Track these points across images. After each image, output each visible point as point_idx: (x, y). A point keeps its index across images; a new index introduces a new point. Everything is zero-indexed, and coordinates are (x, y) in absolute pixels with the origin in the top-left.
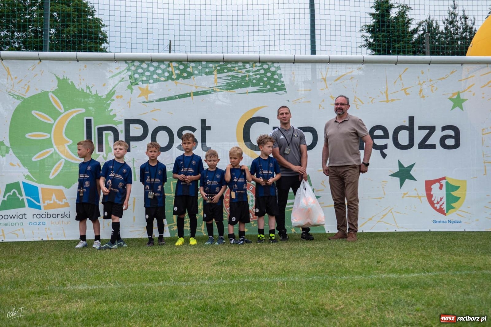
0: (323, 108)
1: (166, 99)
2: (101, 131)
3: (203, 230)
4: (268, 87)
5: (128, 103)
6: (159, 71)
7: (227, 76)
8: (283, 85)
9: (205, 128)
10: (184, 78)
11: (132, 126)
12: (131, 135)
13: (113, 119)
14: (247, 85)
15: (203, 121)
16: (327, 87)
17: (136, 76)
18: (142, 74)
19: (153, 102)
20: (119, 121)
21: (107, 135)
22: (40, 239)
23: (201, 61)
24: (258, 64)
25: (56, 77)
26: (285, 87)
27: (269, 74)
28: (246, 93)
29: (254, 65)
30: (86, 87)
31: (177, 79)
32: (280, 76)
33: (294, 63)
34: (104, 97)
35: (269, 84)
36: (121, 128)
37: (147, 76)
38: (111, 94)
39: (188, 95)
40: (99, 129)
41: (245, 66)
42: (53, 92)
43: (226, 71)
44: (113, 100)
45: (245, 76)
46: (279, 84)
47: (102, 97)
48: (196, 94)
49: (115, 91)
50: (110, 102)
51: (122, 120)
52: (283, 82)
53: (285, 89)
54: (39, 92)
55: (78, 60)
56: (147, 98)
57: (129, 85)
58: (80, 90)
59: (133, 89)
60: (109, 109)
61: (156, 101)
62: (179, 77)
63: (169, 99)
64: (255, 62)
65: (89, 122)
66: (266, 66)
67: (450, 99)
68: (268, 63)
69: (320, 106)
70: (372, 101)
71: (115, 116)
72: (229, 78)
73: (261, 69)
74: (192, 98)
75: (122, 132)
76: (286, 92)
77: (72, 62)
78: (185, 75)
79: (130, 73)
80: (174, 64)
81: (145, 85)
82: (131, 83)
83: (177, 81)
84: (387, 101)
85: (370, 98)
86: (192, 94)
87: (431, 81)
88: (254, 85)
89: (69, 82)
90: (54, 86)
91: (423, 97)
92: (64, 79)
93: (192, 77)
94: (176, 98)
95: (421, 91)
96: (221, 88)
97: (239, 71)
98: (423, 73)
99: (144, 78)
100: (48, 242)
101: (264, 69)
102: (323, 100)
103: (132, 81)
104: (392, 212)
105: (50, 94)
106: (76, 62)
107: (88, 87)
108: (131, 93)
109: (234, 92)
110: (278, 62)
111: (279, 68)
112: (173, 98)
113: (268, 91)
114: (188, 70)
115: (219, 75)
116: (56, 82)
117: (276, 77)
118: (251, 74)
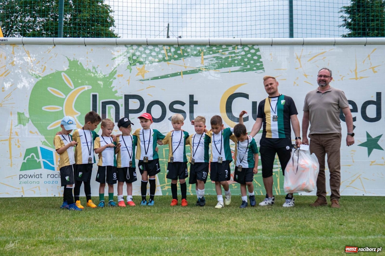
0: (297, 85)
1: (159, 77)
2: (104, 104)
3: (190, 190)
4: (249, 66)
5: (127, 81)
6: (154, 54)
7: (212, 57)
8: (262, 65)
9: (193, 102)
10: (175, 59)
11: (131, 101)
12: (130, 108)
13: (115, 95)
14: (230, 65)
15: (191, 97)
16: (301, 67)
17: (135, 58)
18: (139, 56)
19: (148, 80)
20: (120, 96)
21: (110, 108)
22: (53, 196)
23: (190, 45)
24: (239, 47)
25: (68, 59)
26: (264, 66)
27: (249, 56)
28: (229, 72)
29: (236, 47)
30: (92, 68)
31: (170, 60)
32: (260, 57)
33: (272, 45)
34: (108, 76)
35: (249, 64)
36: (121, 102)
37: (144, 58)
38: (113, 74)
39: (179, 74)
40: (103, 103)
41: (228, 48)
42: (65, 72)
43: (211, 53)
44: (115, 78)
45: (228, 57)
46: (258, 64)
47: (106, 76)
48: (185, 73)
49: (116, 71)
50: (112, 81)
51: (121, 96)
52: (262, 62)
53: (263, 68)
54: (54, 71)
55: (85, 44)
56: (143, 77)
57: (129, 66)
58: (87, 70)
59: (132, 69)
60: (112, 86)
61: (151, 79)
62: (171, 58)
63: (162, 77)
64: (237, 45)
65: (95, 97)
66: (246, 49)
68: (248, 46)
69: (295, 83)
70: (342, 79)
71: (116, 92)
72: (214, 59)
73: (242, 51)
74: (182, 77)
75: (122, 106)
76: (264, 71)
77: (81, 46)
78: (176, 56)
79: (129, 55)
80: (167, 47)
81: (142, 66)
82: (130, 64)
83: (169, 62)
84: (356, 79)
85: (340, 76)
86: (182, 73)
89: (79, 63)
90: (66, 66)
92: (74, 60)
93: (182, 58)
94: (168, 77)
96: (207, 67)
97: (223, 53)
99: (141, 60)
100: (59, 198)
101: (245, 51)
102: (298, 78)
103: (130, 62)
104: (360, 178)
105: (62, 74)
106: (84, 46)
107: (94, 68)
108: (130, 72)
109: (218, 71)
110: (258, 45)
111: (258, 50)
112: (166, 76)
113: (248, 70)
114: (179, 52)
115: (206, 57)
116: (68, 63)
117: (255, 58)
118: (233, 55)
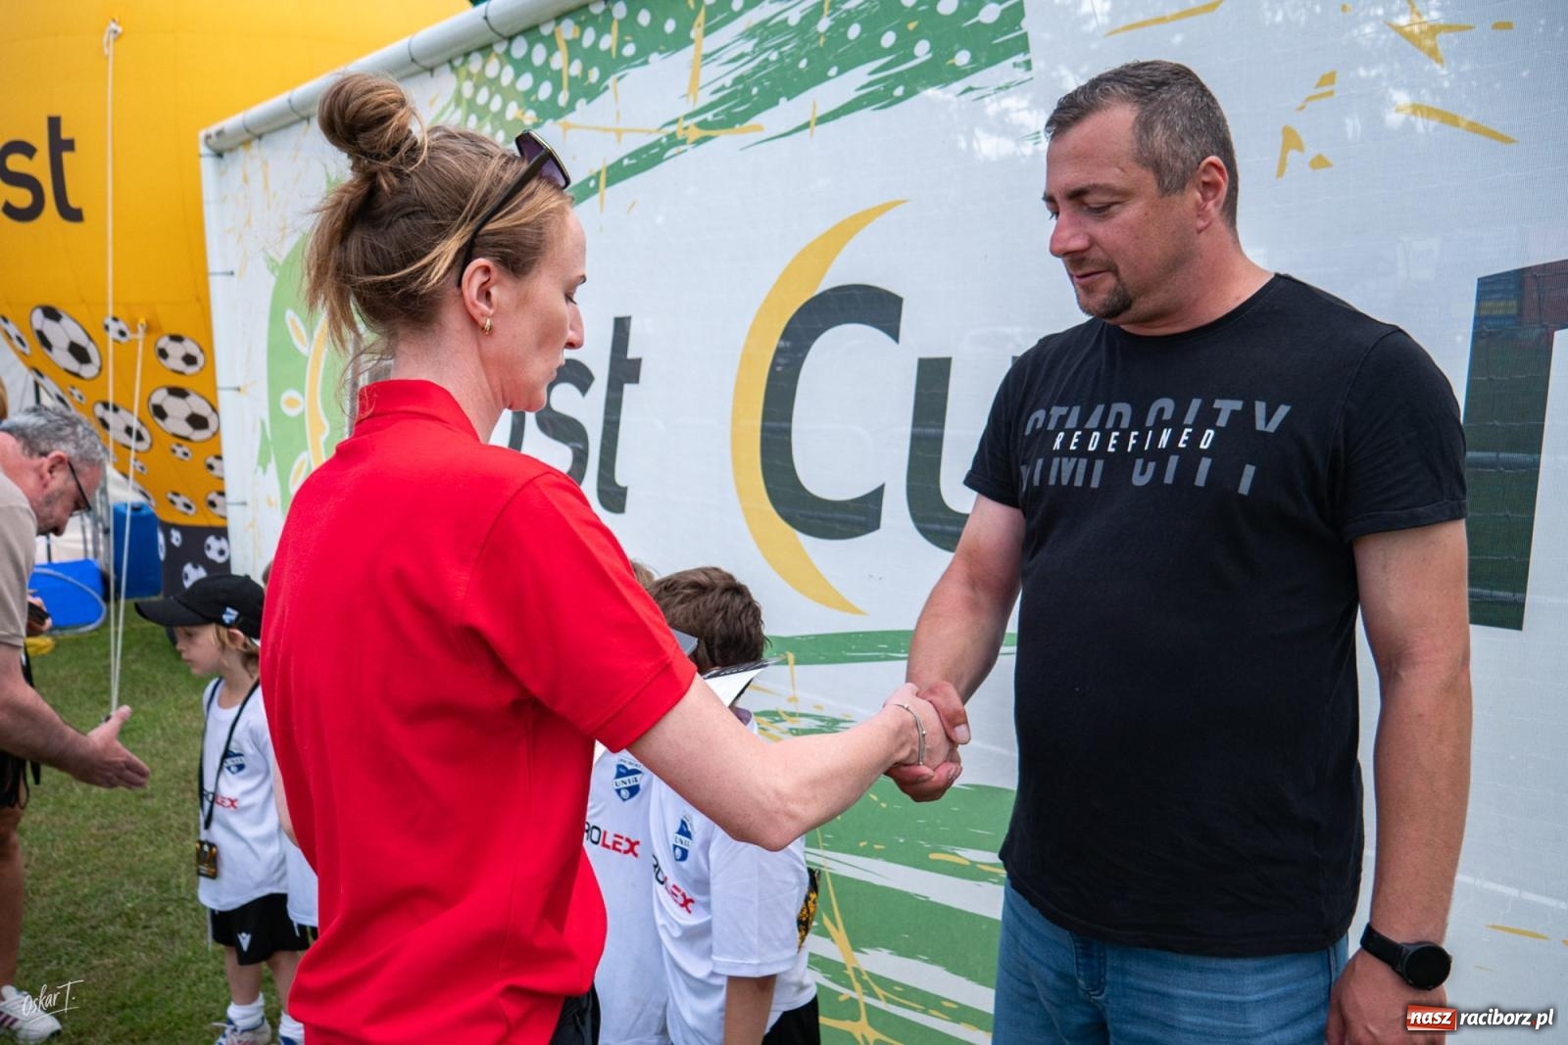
0: (1319, 162)
4: (924, 49)
6: (525, 82)
7: (739, 37)
8: (1017, 12)
9: (621, 369)
10: (592, 94)
14: (818, 71)
17: (471, 122)
26: (1026, 22)
28: (807, 125)
31: (571, 107)
35: (929, 26)
37: (493, 120)
39: (592, 184)
45: (818, 12)
46: (989, 13)
48: (615, 173)
72: (749, 46)
74: (605, 202)
76: (1028, 66)
78: (595, 75)
83: (569, 118)
86: (603, 179)
88: (851, 58)
93: (613, 80)
109: (759, 128)
114: (606, 43)
115: (712, 41)
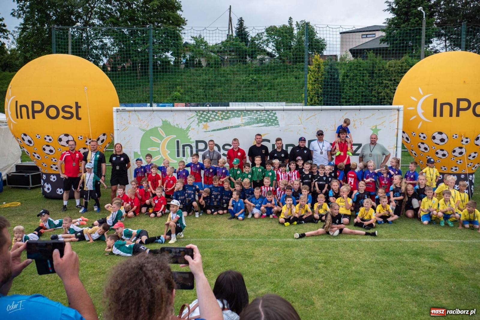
1: (216, 130)
2: (184, 146)
5: (197, 132)
6: (213, 116)
7: (247, 118)
8: (278, 122)
10: (226, 119)
11: (199, 144)
12: (199, 148)
13: (190, 141)
14: (258, 123)
16: (302, 123)
17: (201, 118)
18: (204, 118)
19: (210, 131)
21: (187, 149)
23: (234, 110)
24: (264, 112)
25: (162, 120)
27: (270, 117)
28: (258, 127)
29: (262, 112)
32: (276, 118)
33: (284, 110)
34: (185, 129)
35: (270, 122)
36: (194, 145)
37: (206, 119)
38: (189, 128)
39: (228, 128)
41: (257, 113)
42: (160, 127)
43: (247, 115)
44: (190, 131)
45: (258, 118)
46: (276, 122)
48: (232, 127)
49: (190, 126)
50: (188, 132)
51: (194, 141)
53: (279, 124)
54: (153, 127)
56: (206, 129)
58: (173, 126)
59: (200, 125)
60: (188, 136)
62: (222, 119)
63: (218, 130)
65: (178, 142)
66: (268, 113)
67: (372, 129)
69: (298, 133)
70: (326, 130)
71: (191, 139)
72: (249, 119)
73: (266, 114)
74: (230, 130)
75: (194, 147)
76: (279, 126)
77: (169, 112)
78: (226, 117)
79: (198, 117)
80: (220, 112)
81: (206, 123)
82: (199, 122)
83: (222, 121)
86: (230, 128)
87: (360, 119)
88: (262, 123)
89: (168, 122)
90: (161, 124)
91: (356, 128)
93: (229, 119)
95: (354, 125)
96: (245, 124)
97: (254, 115)
98: (356, 115)
99: (205, 120)
101: (268, 114)
102: (300, 130)
105: (159, 128)
106: (171, 112)
107: (177, 125)
108: (199, 127)
109: (252, 126)
110: (275, 111)
111: (275, 114)
112: (220, 129)
113: (269, 125)
114: (228, 115)
115: (244, 118)
116: (161, 122)
117: (274, 118)
118: (261, 117)
